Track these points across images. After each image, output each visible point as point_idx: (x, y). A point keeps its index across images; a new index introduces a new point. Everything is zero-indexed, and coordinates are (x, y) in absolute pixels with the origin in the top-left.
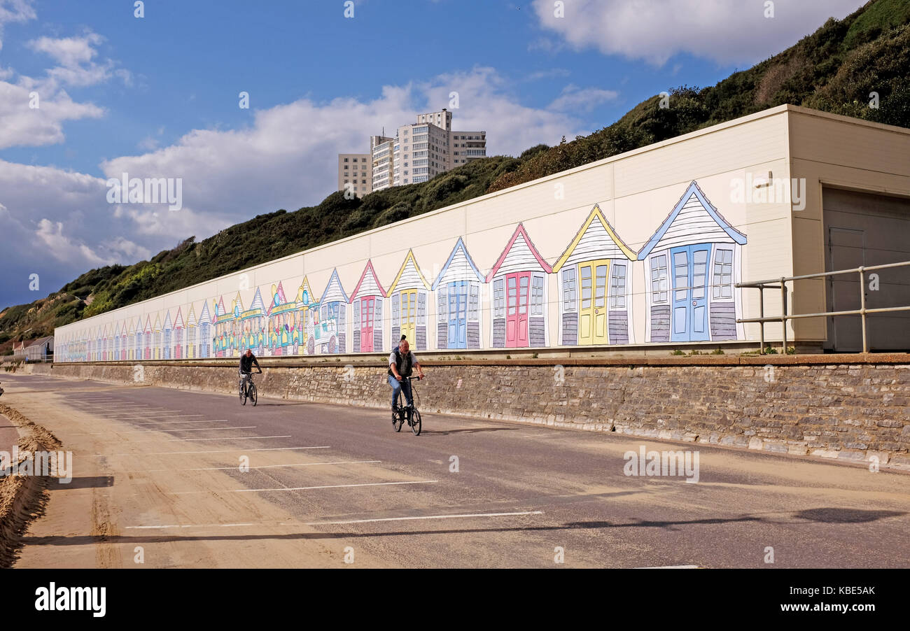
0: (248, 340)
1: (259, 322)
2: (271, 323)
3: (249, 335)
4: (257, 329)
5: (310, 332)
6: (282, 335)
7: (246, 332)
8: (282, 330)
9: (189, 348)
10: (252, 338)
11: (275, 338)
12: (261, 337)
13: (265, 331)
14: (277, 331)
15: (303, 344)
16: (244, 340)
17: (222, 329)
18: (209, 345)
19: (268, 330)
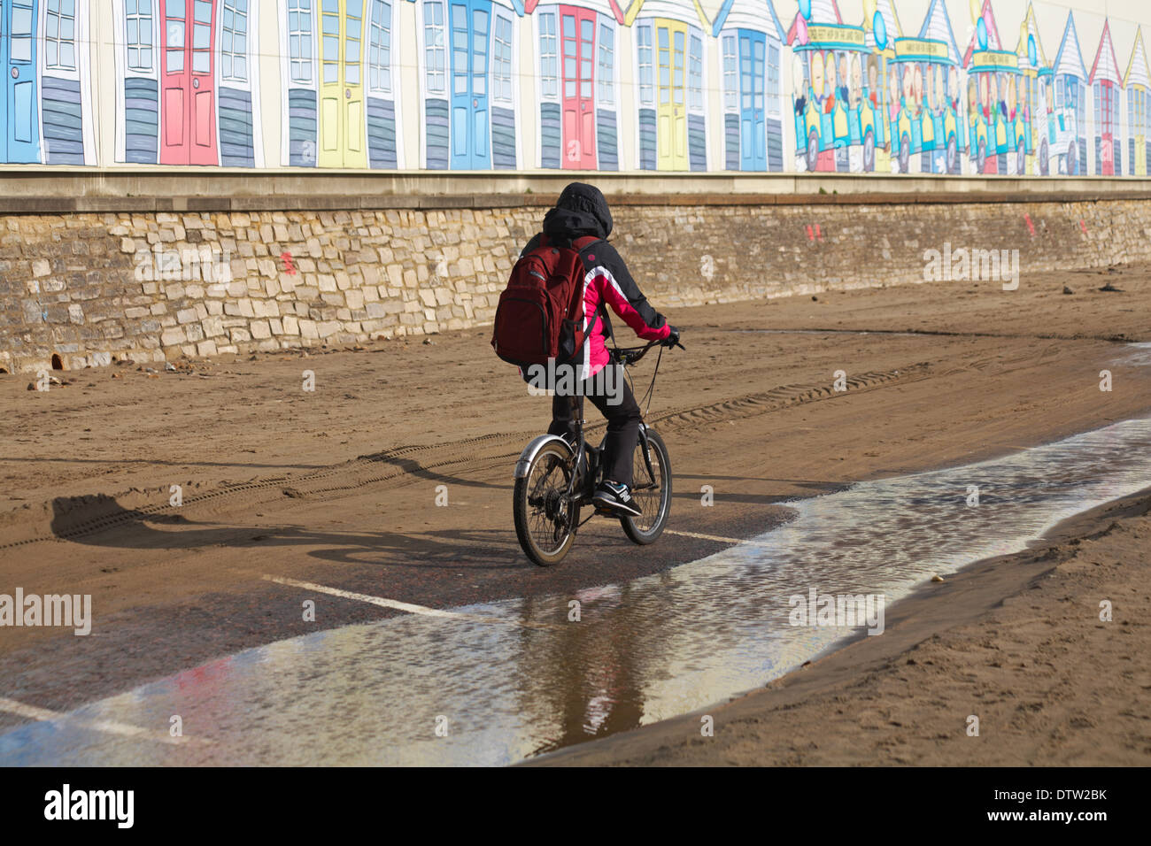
0: (917, 125)
1: (946, 81)
2: (973, 90)
3: (919, 112)
4: (940, 97)
5: (1041, 127)
6: (995, 125)
7: (910, 101)
8: (996, 113)
9: (663, 126)
10: (927, 122)
11: (982, 129)
12: (950, 124)
13: (959, 106)
14: (986, 112)
15: (1032, 153)
16: (905, 125)
17: (831, 73)
18: (777, 125)
19: (966, 107)
